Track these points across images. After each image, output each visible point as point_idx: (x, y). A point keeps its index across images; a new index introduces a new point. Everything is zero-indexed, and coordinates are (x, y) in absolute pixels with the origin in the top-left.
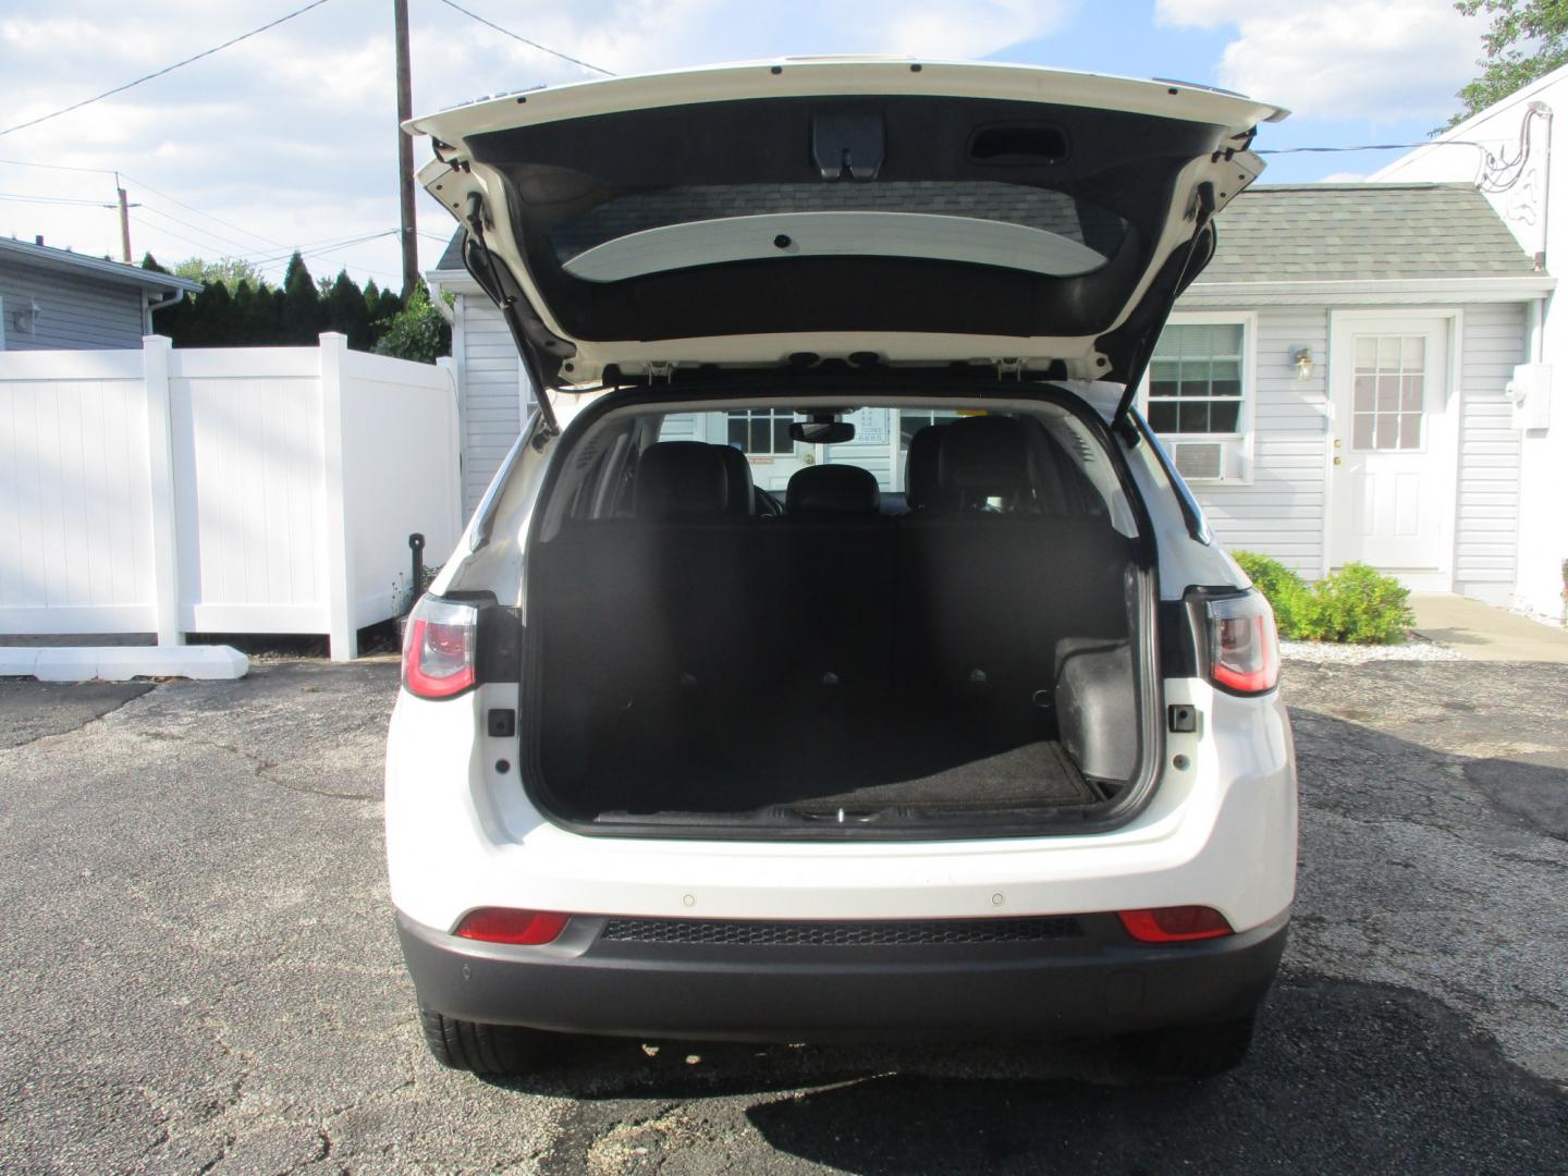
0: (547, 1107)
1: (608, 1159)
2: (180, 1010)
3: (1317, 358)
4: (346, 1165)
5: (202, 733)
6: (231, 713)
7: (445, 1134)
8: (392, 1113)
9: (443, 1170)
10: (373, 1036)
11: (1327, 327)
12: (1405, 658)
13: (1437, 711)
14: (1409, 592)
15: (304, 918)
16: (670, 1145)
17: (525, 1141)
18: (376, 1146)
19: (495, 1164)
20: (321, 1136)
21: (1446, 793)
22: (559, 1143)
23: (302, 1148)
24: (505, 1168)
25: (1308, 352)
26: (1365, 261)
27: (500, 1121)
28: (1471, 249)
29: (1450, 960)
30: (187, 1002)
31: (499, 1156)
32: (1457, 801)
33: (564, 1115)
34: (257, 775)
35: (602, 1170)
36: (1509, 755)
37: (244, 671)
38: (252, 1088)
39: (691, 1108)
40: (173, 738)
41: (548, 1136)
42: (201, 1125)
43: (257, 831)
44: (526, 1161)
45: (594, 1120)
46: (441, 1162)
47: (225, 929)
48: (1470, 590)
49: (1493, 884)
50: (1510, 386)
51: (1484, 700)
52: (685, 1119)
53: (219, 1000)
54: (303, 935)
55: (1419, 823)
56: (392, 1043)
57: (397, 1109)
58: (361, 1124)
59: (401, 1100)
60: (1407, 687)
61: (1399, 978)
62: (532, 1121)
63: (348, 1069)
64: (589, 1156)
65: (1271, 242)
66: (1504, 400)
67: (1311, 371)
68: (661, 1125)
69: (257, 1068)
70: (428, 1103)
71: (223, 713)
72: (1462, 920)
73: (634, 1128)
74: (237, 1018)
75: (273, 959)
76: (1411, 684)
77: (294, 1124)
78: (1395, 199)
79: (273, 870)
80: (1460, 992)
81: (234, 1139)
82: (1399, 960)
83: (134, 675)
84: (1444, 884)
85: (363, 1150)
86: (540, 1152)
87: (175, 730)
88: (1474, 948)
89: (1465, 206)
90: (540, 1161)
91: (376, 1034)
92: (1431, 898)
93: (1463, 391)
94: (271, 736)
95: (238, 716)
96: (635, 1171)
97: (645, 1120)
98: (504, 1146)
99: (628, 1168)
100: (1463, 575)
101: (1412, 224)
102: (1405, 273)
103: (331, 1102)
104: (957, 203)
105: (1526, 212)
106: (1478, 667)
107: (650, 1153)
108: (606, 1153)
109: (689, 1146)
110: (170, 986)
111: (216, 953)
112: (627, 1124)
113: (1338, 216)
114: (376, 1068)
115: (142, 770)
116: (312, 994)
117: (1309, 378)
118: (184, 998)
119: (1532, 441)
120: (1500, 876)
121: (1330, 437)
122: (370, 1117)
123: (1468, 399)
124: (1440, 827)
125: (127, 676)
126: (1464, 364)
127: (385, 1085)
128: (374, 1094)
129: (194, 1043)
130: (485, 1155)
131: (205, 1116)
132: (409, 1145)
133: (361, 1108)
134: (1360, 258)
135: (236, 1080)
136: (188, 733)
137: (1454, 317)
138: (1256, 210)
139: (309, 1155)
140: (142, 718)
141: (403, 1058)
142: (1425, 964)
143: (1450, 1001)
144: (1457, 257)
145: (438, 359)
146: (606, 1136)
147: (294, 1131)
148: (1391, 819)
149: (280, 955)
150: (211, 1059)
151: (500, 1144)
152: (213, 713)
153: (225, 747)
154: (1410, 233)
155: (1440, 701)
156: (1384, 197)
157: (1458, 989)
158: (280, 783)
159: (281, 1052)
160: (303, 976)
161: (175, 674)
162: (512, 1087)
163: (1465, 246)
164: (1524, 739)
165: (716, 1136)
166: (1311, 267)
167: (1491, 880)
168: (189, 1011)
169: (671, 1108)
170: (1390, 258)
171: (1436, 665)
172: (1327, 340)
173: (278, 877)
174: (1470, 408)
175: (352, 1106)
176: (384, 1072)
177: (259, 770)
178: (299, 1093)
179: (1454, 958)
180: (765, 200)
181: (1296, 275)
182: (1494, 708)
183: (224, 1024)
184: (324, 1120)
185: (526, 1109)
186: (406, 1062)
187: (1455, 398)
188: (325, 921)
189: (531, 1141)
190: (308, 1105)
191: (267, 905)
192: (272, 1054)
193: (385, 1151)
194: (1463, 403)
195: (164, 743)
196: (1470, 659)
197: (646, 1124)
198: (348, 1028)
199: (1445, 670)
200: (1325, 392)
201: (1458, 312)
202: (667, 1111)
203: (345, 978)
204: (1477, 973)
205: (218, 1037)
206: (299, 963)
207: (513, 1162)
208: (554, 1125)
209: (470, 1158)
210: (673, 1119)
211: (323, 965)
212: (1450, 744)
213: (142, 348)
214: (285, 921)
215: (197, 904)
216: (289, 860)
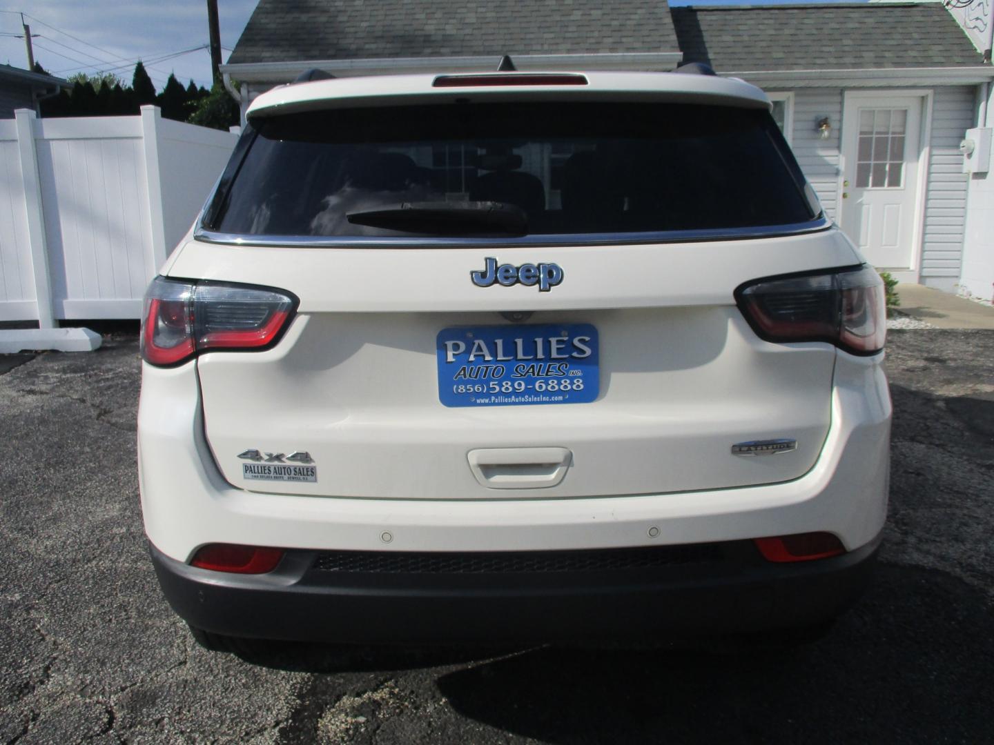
0: (288, 682)
1: (334, 727)
2: (12, 604)
3: (834, 125)
4: (125, 737)
5: (63, 389)
6: (85, 375)
7: (207, 707)
8: (166, 689)
9: (202, 740)
10: (158, 624)
11: (842, 103)
12: (894, 328)
13: (922, 363)
14: (896, 283)
15: (117, 528)
16: (384, 714)
17: (269, 713)
18: (150, 719)
19: (244, 733)
20: (107, 712)
21: (937, 420)
22: (296, 714)
23: (91, 723)
24: (253, 737)
25: (829, 120)
26: (869, 56)
27: (250, 696)
28: (941, 48)
29: (962, 547)
30: (18, 598)
31: (247, 727)
32: (946, 426)
33: (301, 688)
34: (97, 419)
35: (329, 737)
36: (974, 393)
37: (98, 345)
38: (59, 669)
39: (401, 681)
40: (42, 393)
41: (288, 707)
42: (14, 703)
43: (90, 461)
44: (269, 729)
45: (324, 693)
46: (201, 733)
47: (56, 538)
48: (930, 283)
49: (981, 487)
50: (963, 143)
51: (951, 355)
52: (397, 690)
53: (43, 595)
54: (115, 541)
55: (921, 443)
56: (172, 629)
57: (170, 687)
58: (141, 700)
59: (175, 678)
60: (898, 347)
61: (928, 562)
62: (276, 694)
63: (136, 652)
64: (319, 725)
65: (804, 43)
66: (959, 153)
67: (830, 133)
68: (377, 696)
69: (64, 653)
70: (195, 680)
71: (79, 375)
72: (965, 515)
73: (356, 699)
74: (55, 610)
75: (89, 561)
76: (901, 345)
77: (88, 701)
78: (888, 14)
79: (99, 490)
80: (973, 571)
81: (38, 715)
82: (925, 547)
83: (20, 350)
84: (947, 488)
85: (140, 723)
86: (281, 722)
87: (44, 388)
88: (978, 537)
89: (937, 19)
90: (281, 731)
91: (161, 621)
92: (939, 498)
93: (932, 147)
94: (112, 390)
95: (90, 377)
96: (355, 738)
97: (365, 692)
98: (252, 717)
99: (349, 735)
100: (926, 272)
101: (901, 31)
102: (896, 64)
103: (120, 681)
104: (590, 15)
105: (979, 23)
106: (944, 333)
107: (367, 721)
108: (333, 722)
109: (399, 715)
110: (7, 584)
111: (47, 556)
112: (350, 696)
113: (851, 25)
114: (157, 651)
115: (14, 416)
116: (115, 589)
117: (829, 138)
118: (17, 595)
119: (976, 181)
120: (985, 481)
121: (841, 180)
122: (148, 694)
123: (935, 152)
124: (937, 445)
125: (16, 350)
126: (932, 129)
127: (163, 665)
128: (154, 673)
129: (18, 632)
130: (237, 725)
131: (18, 696)
132: (177, 718)
133: (142, 686)
134: (864, 54)
135: (47, 663)
136: (52, 390)
137: (927, 96)
138: (794, 21)
139: (96, 729)
140: (22, 380)
141: (179, 641)
142: (945, 550)
143: (967, 578)
144: (930, 53)
145: (231, 128)
146: (333, 707)
147: (87, 707)
148: (901, 440)
149: (95, 557)
150: (30, 645)
151: (249, 716)
152: (72, 375)
153: (77, 399)
154: (899, 36)
155: (922, 356)
156: (882, 12)
157: (971, 568)
158: (113, 425)
159: (85, 638)
160: (110, 574)
161: (49, 348)
162: (262, 664)
163: (936, 46)
164: (983, 382)
165: (420, 705)
166: (832, 60)
167: (980, 484)
168: (19, 605)
169: (386, 680)
170: (887, 54)
171: (915, 332)
172: (841, 112)
173: (102, 495)
174: (935, 159)
175: (136, 684)
176: (164, 654)
177: (99, 415)
178: (94, 673)
179: (964, 545)
180: (456, 13)
181: (822, 66)
182: (959, 361)
183: (45, 615)
184: (112, 696)
185: (272, 684)
186: (181, 645)
187: (925, 153)
188: (133, 529)
189: (274, 712)
190: (100, 684)
191: (90, 518)
192: (78, 640)
193: (157, 724)
194: (931, 156)
195: (35, 397)
196: (938, 328)
197: (365, 696)
198: (139, 617)
199: (922, 335)
200: (839, 148)
201: (930, 92)
202: (382, 683)
203: (142, 576)
204: (983, 556)
205: (39, 626)
206: (108, 564)
207: (259, 731)
208: (293, 697)
209: (224, 728)
210: (386, 690)
211: (126, 565)
212: (933, 386)
213: (14, 117)
214: (102, 531)
215: (38, 518)
216: (112, 482)
